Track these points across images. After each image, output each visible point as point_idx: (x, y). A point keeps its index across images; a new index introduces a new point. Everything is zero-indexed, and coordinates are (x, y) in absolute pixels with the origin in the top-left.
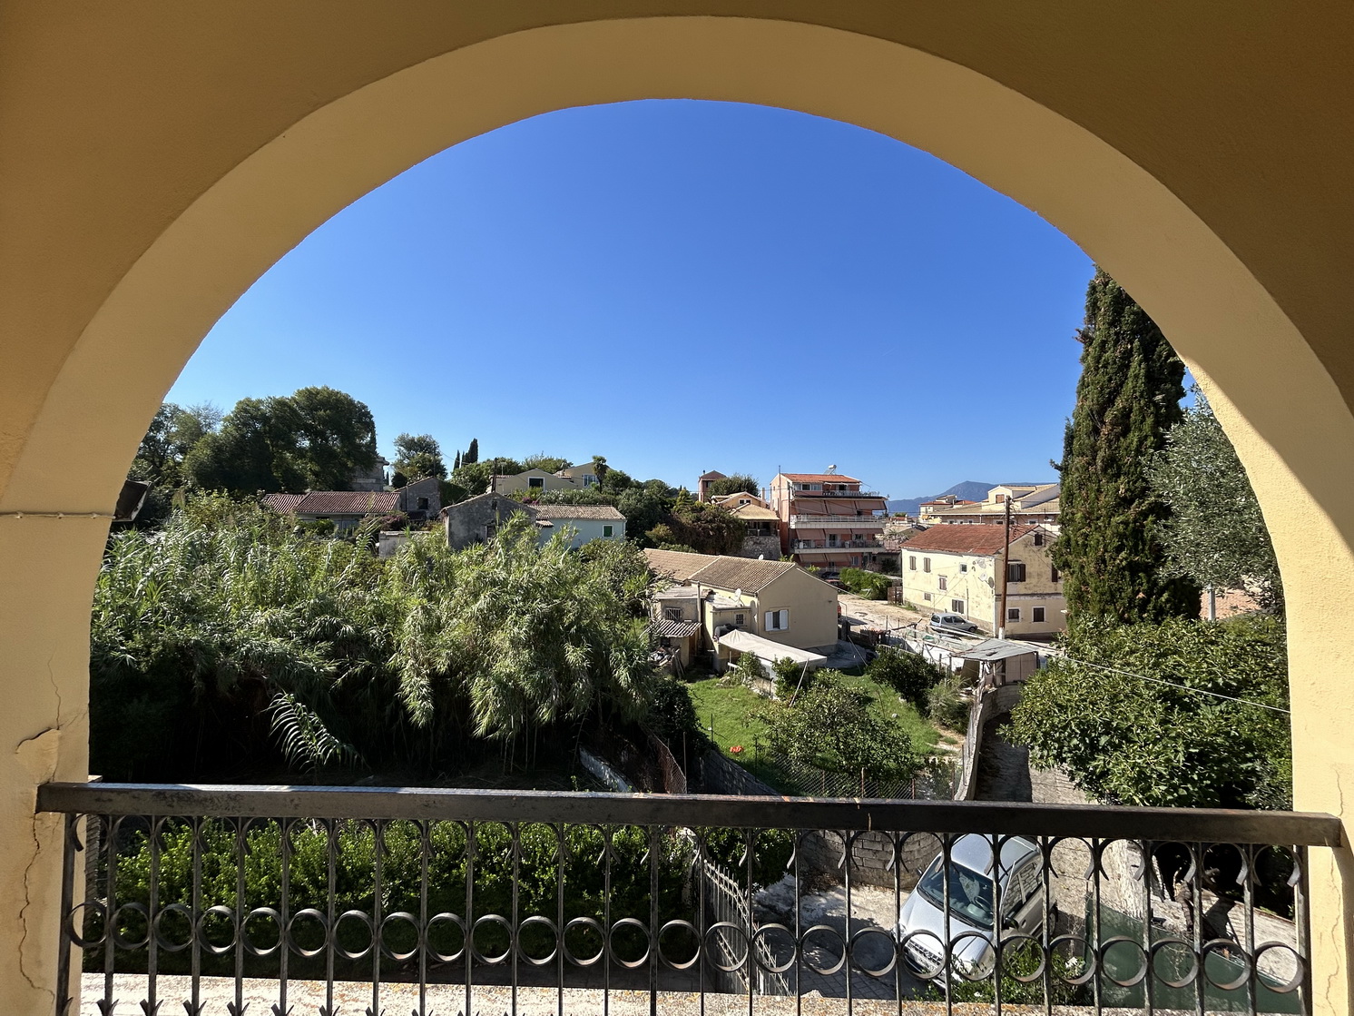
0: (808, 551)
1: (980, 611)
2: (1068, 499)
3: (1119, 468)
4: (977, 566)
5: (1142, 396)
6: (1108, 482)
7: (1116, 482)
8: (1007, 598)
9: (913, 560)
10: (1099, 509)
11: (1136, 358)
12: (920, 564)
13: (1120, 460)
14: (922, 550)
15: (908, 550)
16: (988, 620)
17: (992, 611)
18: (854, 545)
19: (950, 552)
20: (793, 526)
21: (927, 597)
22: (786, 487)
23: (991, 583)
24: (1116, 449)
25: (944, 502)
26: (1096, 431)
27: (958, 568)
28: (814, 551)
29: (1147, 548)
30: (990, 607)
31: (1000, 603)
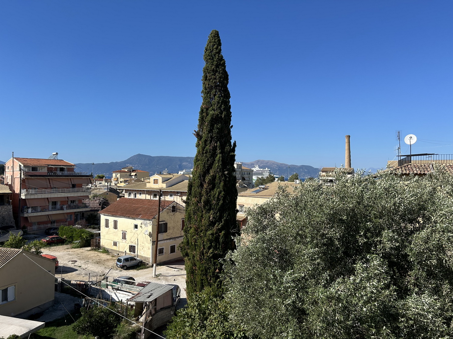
0: (35, 214)
1: (144, 251)
2: (189, 219)
3: (211, 206)
4: (143, 226)
5: (220, 171)
6: (206, 213)
7: (209, 213)
8: (159, 243)
9: (107, 221)
10: (202, 226)
11: (218, 151)
12: (111, 224)
13: (211, 202)
14: (113, 216)
15: (104, 215)
16: (148, 256)
17: (150, 251)
18: (69, 207)
19: (129, 217)
20: (23, 197)
21: (115, 244)
22: (18, 169)
23: (150, 235)
24: (209, 196)
25: (126, 170)
26: (201, 185)
27: (133, 226)
28: (39, 214)
29: (220, 246)
30: (149, 249)
31: (155, 246)
